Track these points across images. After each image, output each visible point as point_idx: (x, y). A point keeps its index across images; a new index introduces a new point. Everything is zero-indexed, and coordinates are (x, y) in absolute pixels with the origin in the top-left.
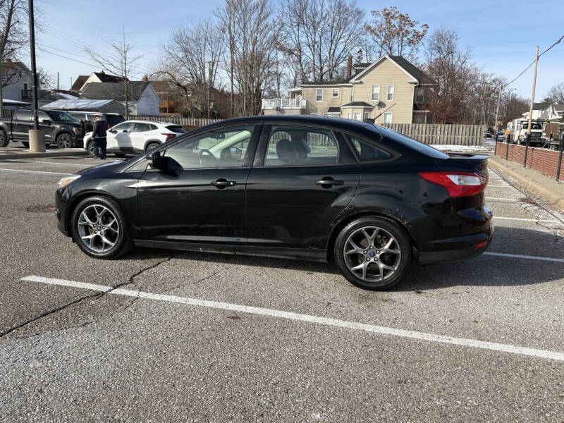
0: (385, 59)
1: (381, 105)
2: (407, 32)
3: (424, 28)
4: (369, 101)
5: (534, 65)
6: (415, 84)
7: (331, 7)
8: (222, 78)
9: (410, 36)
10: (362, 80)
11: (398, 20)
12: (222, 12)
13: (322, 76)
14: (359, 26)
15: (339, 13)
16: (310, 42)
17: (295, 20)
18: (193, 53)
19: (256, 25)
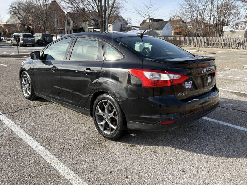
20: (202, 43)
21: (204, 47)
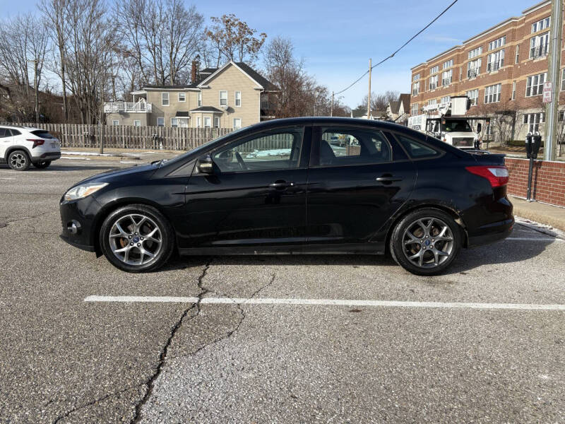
0: (231, 65)
1: (230, 110)
2: (248, 40)
3: (262, 37)
4: (219, 107)
5: (368, 75)
6: (261, 90)
7: (170, 10)
8: (48, 79)
9: (249, 44)
10: (210, 85)
11: (238, 27)
12: (48, 8)
13: (164, 80)
14: (198, 32)
15: (178, 18)
16: (150, 45)
17: (132, 21)
18: (11, 50)
19: (88, 23)
20: (80, 138)
21: (85, 146)
